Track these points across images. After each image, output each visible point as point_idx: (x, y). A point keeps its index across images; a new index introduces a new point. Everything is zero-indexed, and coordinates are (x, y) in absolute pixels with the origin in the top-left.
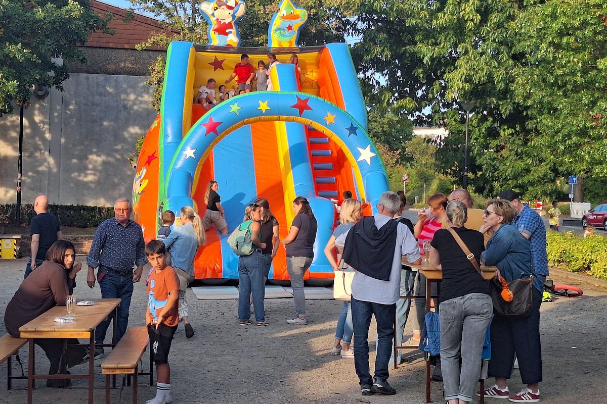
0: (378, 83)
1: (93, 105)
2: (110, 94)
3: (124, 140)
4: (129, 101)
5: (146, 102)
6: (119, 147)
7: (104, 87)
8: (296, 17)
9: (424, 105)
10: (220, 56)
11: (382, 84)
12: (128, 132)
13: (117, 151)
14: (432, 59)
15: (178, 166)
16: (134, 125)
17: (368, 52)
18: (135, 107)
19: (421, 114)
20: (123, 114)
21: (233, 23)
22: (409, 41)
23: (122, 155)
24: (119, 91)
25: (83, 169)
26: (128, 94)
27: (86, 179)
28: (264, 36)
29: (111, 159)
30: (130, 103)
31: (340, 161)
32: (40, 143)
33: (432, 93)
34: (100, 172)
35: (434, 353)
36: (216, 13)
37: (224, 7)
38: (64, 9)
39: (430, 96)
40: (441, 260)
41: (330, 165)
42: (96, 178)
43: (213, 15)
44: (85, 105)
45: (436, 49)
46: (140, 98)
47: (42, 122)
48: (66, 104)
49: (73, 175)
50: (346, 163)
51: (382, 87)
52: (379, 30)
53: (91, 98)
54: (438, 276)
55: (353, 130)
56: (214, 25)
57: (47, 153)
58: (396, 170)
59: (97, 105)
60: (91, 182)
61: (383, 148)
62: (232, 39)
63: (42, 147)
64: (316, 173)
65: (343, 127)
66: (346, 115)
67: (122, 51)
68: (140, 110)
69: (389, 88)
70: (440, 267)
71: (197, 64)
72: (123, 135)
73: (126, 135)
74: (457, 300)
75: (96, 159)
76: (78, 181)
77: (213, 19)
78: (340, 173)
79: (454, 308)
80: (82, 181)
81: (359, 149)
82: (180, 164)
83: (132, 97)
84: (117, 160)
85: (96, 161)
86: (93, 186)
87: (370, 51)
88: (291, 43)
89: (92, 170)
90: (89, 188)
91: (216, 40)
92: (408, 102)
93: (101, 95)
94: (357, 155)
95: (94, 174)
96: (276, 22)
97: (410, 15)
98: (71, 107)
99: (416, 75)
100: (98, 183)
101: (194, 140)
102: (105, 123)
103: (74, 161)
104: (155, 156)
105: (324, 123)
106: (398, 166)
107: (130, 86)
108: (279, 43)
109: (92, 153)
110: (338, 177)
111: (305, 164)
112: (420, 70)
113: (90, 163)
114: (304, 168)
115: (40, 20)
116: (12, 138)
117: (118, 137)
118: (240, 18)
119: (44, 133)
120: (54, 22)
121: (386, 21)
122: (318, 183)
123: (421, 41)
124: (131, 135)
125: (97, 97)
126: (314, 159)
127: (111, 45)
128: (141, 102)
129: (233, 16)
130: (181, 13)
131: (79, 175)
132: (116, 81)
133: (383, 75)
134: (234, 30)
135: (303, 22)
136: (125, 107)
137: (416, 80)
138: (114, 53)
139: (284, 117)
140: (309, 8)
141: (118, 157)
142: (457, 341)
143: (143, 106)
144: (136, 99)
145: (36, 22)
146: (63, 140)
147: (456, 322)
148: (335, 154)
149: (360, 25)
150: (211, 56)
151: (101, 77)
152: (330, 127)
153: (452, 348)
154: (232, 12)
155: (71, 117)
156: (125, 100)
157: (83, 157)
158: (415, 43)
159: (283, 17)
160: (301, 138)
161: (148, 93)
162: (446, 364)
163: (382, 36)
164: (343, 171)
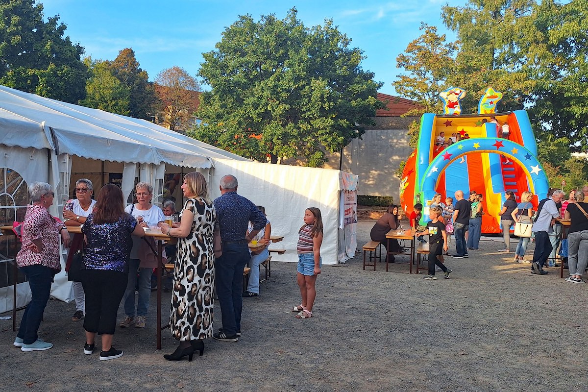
0: (545, 128)
1: (374, 145)
2: (383, 139)
3: (390, 163)
4: (393, 143)
5: (403, 143)
6: (387, 167)
7: (381, 136)
8: (496, 97)
9: (575, 141)
10: (450, 119)
11: (547, 129)
12: (393, 159)
13: (386, 168)
14: (581, 115)
15: (428, 176)
16: (395, 155)
17: (539, 112)
18: (396, 146)
19: (573, 146)
20: (390, 149)
21: (458, 102)
22: (567, 104)
23: (388, 171)
24: (388, 138)
25: (368, 178)
26: (393, 139)
27: (369, 183)
28: (475, 108)
29: (383, 173)
30: (394, 144)
31: (519, 173)
32: (346, 165)
33: (581, 134)
34: (376, 179)
35: (565, 256)
36: (448, 97)
37: (454, 94)
38: (366, 101)
39: (580, 135)
40: (570, 217)
41: (514, 176)
42: (374, 182)
43: (447, 98)
44: (370, 145)
45: (584, 109)
46: (399, 141)
47: (347, 155)
48: (360, 145)
49: (362, 181)
50: (523, 174)
51: (548, 131)
52: (546, 100)
53: (373, 142)
54: (569, 224)
55: (528, 157)
56: (447, 104)
57: (349, 170)
58: (557, 178)
59: (376, 145)
60: (371, 184)
61: (547, 165)
62: (457, 110)
63: (347, 167)
64: (505, 180)
65: (523, 155)
66: (524, 149)
67: (391, 117)
68: (399, 147)
69: (552, 131)
70: (570, 220)
71: (437, 124)
72: (389, 160)
73: (391, 160)
74: (578, 233)
75: (375, 173)
76: (365, 184)
77: (447, 101)
78: (519, 180)
79: (575, 236)
80: (367, 184)
81: (532, 167)
82: (429, 175)
83: (395, 141)
84: (386, 173)
85: (374, 174)
86: (372, 186)
87: (540, 112)
88: (492, 111)
89: (372, 178)
90: (371, 187)
91: (448, 111)
92: (564, 140)
93: (378, 140)
94: (530, 170)
95: (373, 180)
96: (484, 100)
97: (567, 91)
98: (362, 147)
99: (570, 124)
100: (375, 185)
101: (438, 163)
102: (380, 155)
103: (363, 174)
104: (413, 171)
105: (511, 153)
106: (559, 175)
107: (394, 135)
108: (485, 111)
109: (372, 170)
110: (518, 182)
111: (499, 175)
112: (573, 121)
113: (371, 175)
114: (499, 177)
115: (354, 107)
116: (333, 163)
117: (387, 161)
118: (462, 99)
119: (348, 160)
120: (361, 107)
121: (551, 94)
122: (506, 185)
123: (575, 105)
124: (394, 160)
125: (377, 141)
126: (504, 173)
127: (385, 115)
128: (400, 143)
129: (458, 98)
130: (427, 98)
131: (366, 181)
132: (387, 133)
133: (548, 123)
134: (458, 106)
135: (499, 100)
136: (391, 146)
137: (571, 126)
138: (386, 119)
139: (488, 151)
140: (502, 91)
141: (387, 171)
142: (576, 251)
143: (401, 145)
144: (397, 142)
145: (352, 107)
146: (358, 164)
147: (576, 242)
148: (517, 170)
149: (534, 97)
150: (445, 119)
151: (379, 131)
152: (515, 155)
153: (574, 254)
154: (458, 96)
155: (362, 151)
156: (391, 142)
157: (368, 172)
158: (571, 106)
159: (488, 97)
160: (498, 161)
161: (404, 138)
162: (571, 260)
163: (548, 103)
164: (521, 179)
